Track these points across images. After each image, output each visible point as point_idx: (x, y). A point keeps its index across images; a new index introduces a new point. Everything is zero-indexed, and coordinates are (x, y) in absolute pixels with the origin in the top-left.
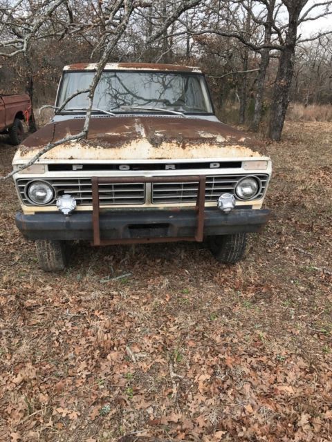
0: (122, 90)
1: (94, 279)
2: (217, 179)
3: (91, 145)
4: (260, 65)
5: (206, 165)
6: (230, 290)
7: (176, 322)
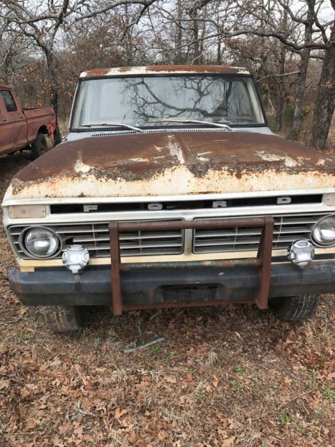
0: (150, 99)
1: (116, 346)
2: (286, 218)
3: (109, 176)
4: (300, 67)
5: (272, 201)
6: (302, 367)
7: (231, 427)
